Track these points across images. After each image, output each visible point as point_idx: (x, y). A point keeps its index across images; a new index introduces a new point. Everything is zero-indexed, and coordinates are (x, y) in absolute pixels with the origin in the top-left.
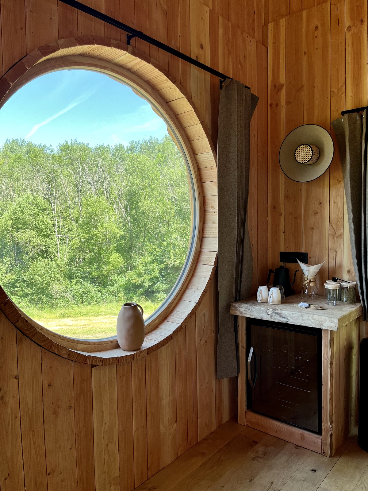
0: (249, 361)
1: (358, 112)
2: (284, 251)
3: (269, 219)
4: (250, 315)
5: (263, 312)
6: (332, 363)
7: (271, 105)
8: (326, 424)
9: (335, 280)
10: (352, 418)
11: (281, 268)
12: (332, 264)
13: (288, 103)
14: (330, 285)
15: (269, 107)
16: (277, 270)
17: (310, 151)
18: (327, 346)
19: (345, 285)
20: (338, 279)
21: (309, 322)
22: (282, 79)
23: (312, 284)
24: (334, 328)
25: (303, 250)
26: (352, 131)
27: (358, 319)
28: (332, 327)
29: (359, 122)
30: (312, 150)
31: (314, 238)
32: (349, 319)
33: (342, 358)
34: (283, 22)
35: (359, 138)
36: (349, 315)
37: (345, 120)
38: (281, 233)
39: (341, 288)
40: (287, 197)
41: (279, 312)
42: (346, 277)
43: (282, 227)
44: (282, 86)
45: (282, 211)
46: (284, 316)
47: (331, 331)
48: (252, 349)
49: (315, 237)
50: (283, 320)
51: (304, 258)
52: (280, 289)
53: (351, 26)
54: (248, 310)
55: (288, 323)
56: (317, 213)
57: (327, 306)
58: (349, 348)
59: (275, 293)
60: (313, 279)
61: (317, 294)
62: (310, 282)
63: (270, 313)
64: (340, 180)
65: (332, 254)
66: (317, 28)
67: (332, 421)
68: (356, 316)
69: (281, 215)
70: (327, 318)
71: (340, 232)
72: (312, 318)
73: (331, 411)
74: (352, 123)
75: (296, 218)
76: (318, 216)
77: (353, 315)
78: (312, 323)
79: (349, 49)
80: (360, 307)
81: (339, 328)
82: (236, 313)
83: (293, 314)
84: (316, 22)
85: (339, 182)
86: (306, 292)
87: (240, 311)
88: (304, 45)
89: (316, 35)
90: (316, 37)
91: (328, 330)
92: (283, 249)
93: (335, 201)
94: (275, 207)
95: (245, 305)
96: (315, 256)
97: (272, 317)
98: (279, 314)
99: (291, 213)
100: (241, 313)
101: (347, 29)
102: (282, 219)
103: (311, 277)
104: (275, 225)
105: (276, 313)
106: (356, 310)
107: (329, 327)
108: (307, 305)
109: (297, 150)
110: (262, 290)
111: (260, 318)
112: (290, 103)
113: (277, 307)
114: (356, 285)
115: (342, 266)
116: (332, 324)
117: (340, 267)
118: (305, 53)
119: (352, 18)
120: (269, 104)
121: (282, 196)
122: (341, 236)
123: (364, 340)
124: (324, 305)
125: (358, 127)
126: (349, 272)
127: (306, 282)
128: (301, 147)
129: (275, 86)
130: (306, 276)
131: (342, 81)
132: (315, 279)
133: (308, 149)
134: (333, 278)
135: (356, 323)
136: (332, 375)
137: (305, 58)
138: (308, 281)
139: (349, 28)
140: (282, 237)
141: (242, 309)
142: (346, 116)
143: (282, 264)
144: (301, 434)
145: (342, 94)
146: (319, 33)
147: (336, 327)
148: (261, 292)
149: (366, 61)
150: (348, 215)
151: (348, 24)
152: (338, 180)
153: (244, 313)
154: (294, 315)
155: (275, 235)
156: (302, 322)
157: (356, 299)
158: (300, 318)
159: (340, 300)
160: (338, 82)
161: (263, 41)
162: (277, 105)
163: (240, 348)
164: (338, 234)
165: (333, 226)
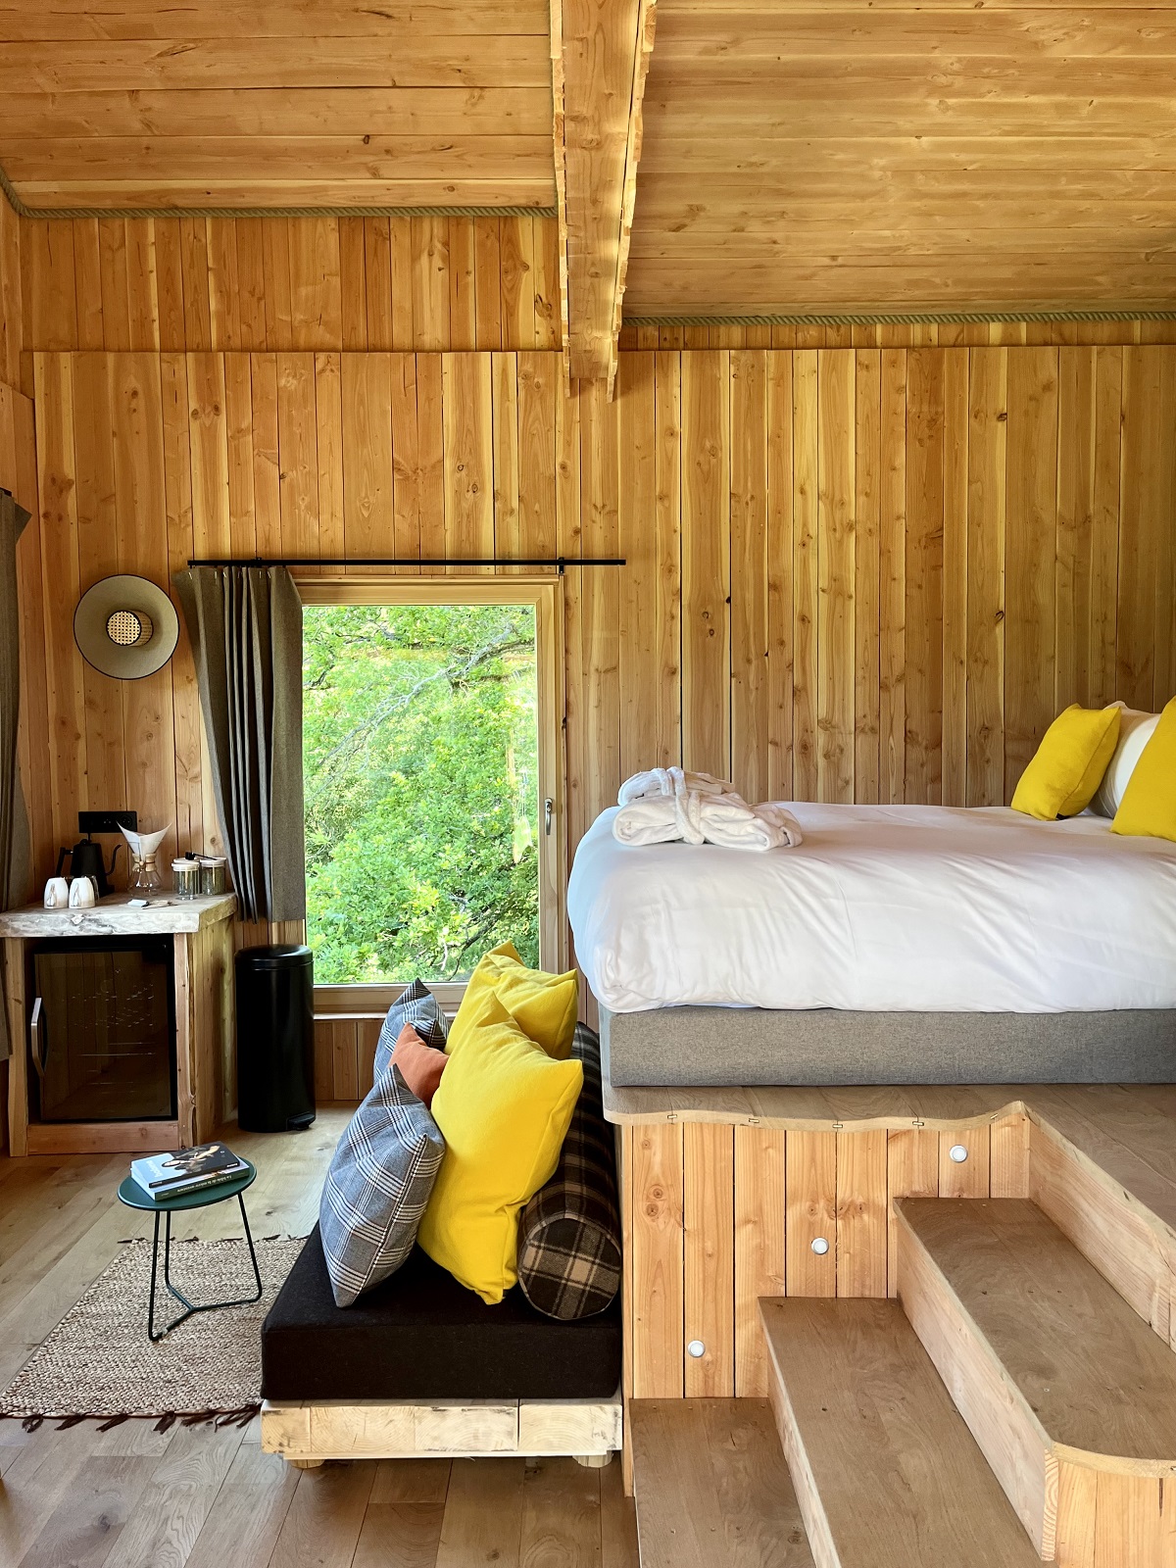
0: (34, 1024)
1: (216, 567)
2: (87, 810)
3: (52, 746)
4: (37, 932)
5: (64, 922)
6: (191, 990)
7: (46, 515)
8: (185, 1096)
9: (190, 857)
10: (227, 1094)
11: (87, 843)
12: (184, 829)
13: (84, 519)
14: (182, 866)
15: (42, 519)
16: (76, 848)
17: (136, 625)
18: (182, 963)
19: (207, 863)
20: (195, 855)
21: (152, 925)
22: (69, 469)
23: (148, 869)
24: (193, 927)
25: (127, 806)
26: (207, 598)
27: (231, 918)
28: (189, 927)
29: (218, 582)
30: (139, 623)
31: (148, 781)
32: (216, 916)
33: (208, 985)
34: (66, 359)
35: (219, 611)
36: (217, 908)
37: (194, 575)
38: (81, 773)
39: (202, 871)
40: (90, 703)
41: (97, 917)
42: (209, 851)
43: (81, 762)
44: (70, 483)
45: (80, 727)
46: (105, 923)
47: (188, 933)
48: (38, 1001)
49: (150, 781)
50: (104, 931)
51: (131, 821)
52: (92, 880)
53: (199, 410)
54: (33, 922)
55: (115, 933)
56: (150, 736)
57: (179, 902)
58: (218, 970)
59: (83, 887)
60: (150, 858)
61: (158, 887)
62: (145, 863)
63: (77, 922)
64: (191, 677)
65: (183, 812)
66: (135, 394)
67: (195, 1088)
68: (226, 912)
69: (78, 737)
70: (181, 914)
71: (196, 770)
72: (157, 918)
73: (193, 1070)
74: (207, 583)
75: (111, 744)
76: (154, 740)
77: (222, 910)
78: (158, 926)
79: (196, 448)
80: (233, 898)
81: (200, 929)
82: (5, 933)
83: (121, 917)
84: (133, 382)
85: (190, 681)
86: (138, 885)
87: (13, 928)
88: (111, 417)
89: (133, 406)
90: (135, 410)
91: (183, 933)
92: (85, 808)
93: (184, 715)
94: (63, 723)
95: (24, 916)
96: (150, 817)
97: (82, 928)
98: (96, 921)
99: (100, 735)
100: (16, 931)
101: (192, 414)
102: (82, 745)
103: (148, 855)
104: (67, 759)
105: (90, 920)
106: (227, 903)
107: (185, 928)
108: (144, 902)
109: (111, 620)
110: (55, 887)
111: (57, 934)
112: (89, 520)
113: (88, 911)
114: (225, 862)
115: (201, 831)
116: (190, 923)
117: (197, 834)
118: (114, 434)
119: (200, 398)
120: (41, 512)
121: (79, 701)
122: (197, 778)
123: (240, 951)
124: (174, 901)
125: (217, 591)
126: (213, 841)
127: (137, 866)
128: (118, 614)
129: (53, 480)
130: (137, 854)
131: (186, 504)
132: (154, 857)
133: (133, 622)
134: (187, 853)
135: (227, 930)
136: (191, 1011)
137: (115, 443)
138: (142, 863)
139: (195, 413)
140: (83, 783)
141: (16, 925)
142: (197, 568)
143: (85, 836)
144: (141, 1130)
145: (187, 525)
146: (140, 403)
147: (197, 927)
148: (53, 888)
149: (226, 480)
150: (208, 740)
151: (193, 405)
152: (187, 677)
153: (24, 931)
154: (125, 919)
155: (68, 779)
156: (139, 927)
157: (226, 888)
158: (136, 921)
159: (201, 892)
160: (180, 503)
161: (22, 383)
162: (60, 519)
163: (12, 1004)
164: (191, 774)
165: (184, 760)
